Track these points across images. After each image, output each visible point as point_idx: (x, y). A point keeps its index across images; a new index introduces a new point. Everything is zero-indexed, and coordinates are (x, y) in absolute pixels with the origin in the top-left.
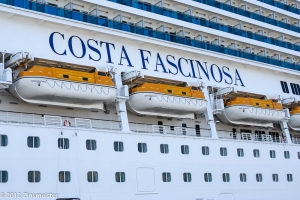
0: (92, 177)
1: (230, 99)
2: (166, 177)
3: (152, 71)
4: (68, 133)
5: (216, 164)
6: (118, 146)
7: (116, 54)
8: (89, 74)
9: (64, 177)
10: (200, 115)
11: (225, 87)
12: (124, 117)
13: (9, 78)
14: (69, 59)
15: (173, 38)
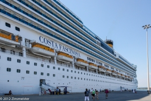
0: (48, 75)
1: (78, 59)
2: (63, 76)
3: (62, 50)
4: (43, 63)
5: (73, 75)
6: (54, 68)
7: (54, 44)
8: (48, 48)
9: (42, 74)
10: (71, 63)
11: (77, 57)
12: (56, 61)
13: (31, 47)
14: (44, 44)
15: (67, 42)
